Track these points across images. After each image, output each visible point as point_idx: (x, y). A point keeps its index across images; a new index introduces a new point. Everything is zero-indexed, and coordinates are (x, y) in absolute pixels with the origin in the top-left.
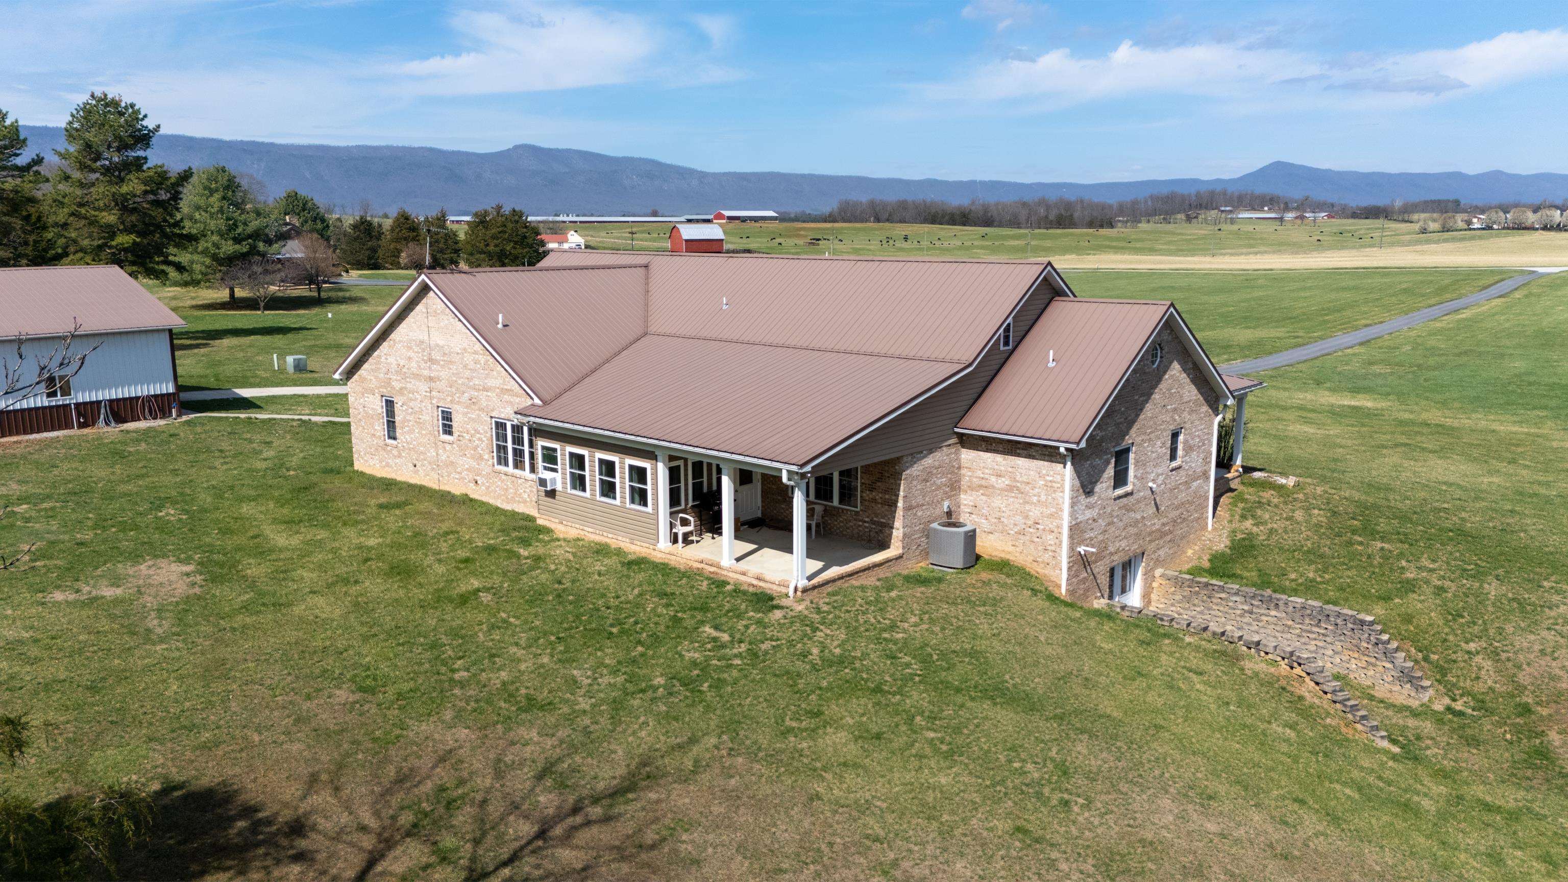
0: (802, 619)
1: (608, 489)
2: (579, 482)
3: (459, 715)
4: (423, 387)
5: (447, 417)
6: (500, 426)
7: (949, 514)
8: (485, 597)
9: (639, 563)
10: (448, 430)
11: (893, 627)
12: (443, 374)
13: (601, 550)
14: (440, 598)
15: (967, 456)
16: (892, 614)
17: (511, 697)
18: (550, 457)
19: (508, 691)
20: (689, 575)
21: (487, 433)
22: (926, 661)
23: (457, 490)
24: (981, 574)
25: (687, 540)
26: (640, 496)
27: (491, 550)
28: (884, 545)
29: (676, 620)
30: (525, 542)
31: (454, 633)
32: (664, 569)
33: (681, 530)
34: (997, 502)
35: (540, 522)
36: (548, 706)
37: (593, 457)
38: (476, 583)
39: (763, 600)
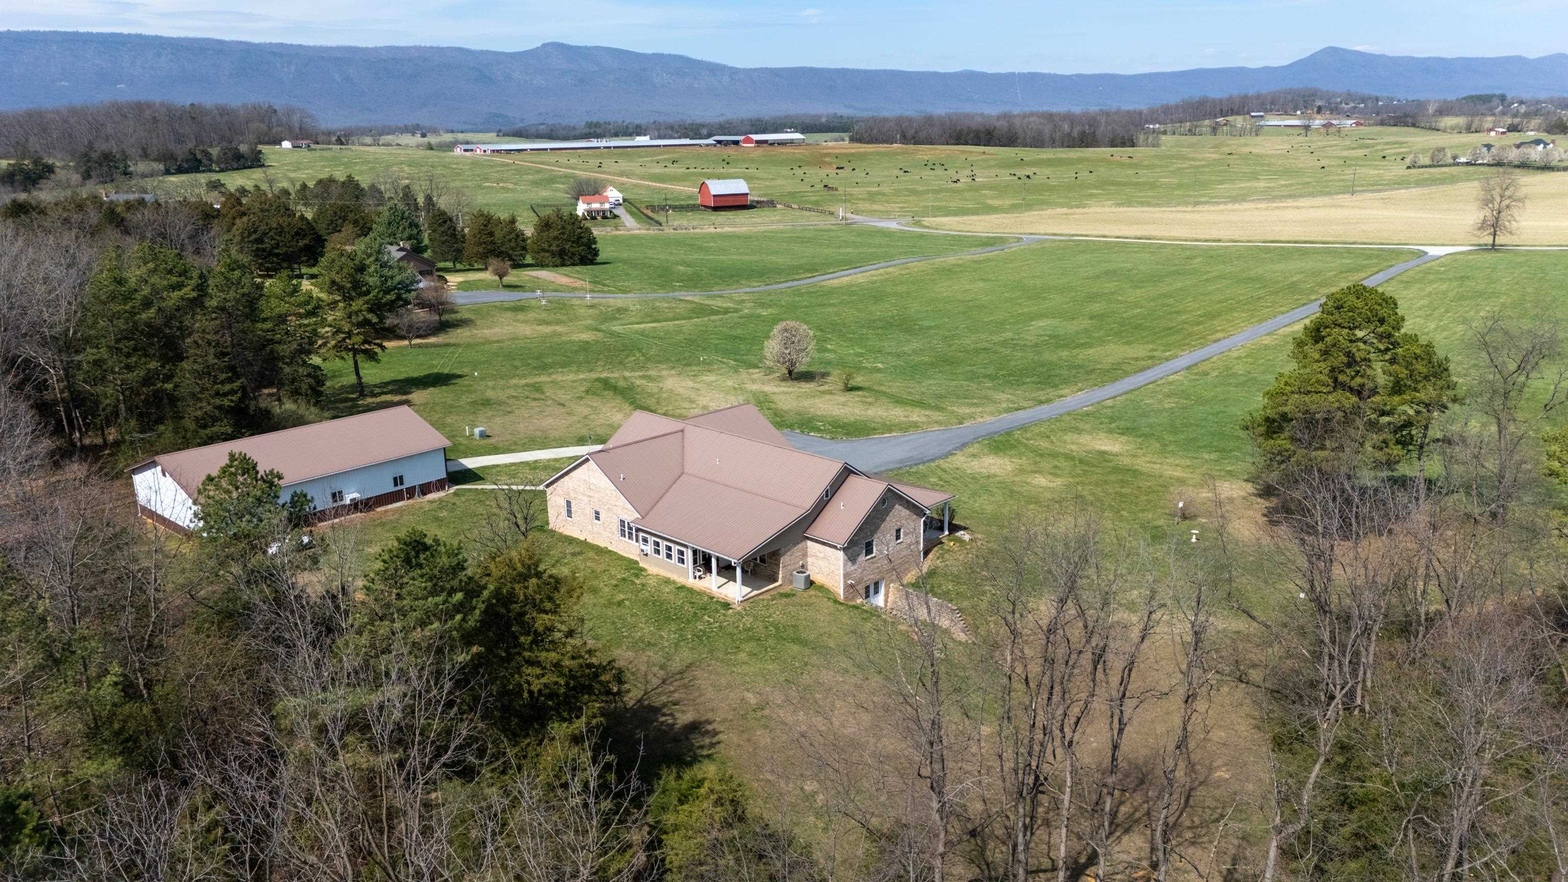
0: (739, 613)
1: (669, 556)
2: (657, 552)
3: (628, 647)
4: (586, 499)
5: (597, 513)
6: (622, 522)
7: (803, 566)
8: (627, 603)
9: (682, 588)
10: (598, 518)
11: (770, 616)
12: (596, 495)
13: (667, 581)
14: (610, 604)
15: (809, 543)
16: (771, 611)
17: (643, 642)
18: (645, 540)
19: (641, 639)
20: (701, 593)
21: (616, 526)
22: (777, 628)
23: (602, 545)
24: (812, 592)
25: (700, 578)
26: (682, 561)
27: (624, 579)
28: (775, 580)
29: (695, 613)
30: (637, 576)
31: (619, 618)
32: (691, 591)
33: (698, 574)
34: (820, 562)
35: (641, 565)
36: (655, 645)
37: (663, 544)
38: (622, 597)
39: (726, 605)
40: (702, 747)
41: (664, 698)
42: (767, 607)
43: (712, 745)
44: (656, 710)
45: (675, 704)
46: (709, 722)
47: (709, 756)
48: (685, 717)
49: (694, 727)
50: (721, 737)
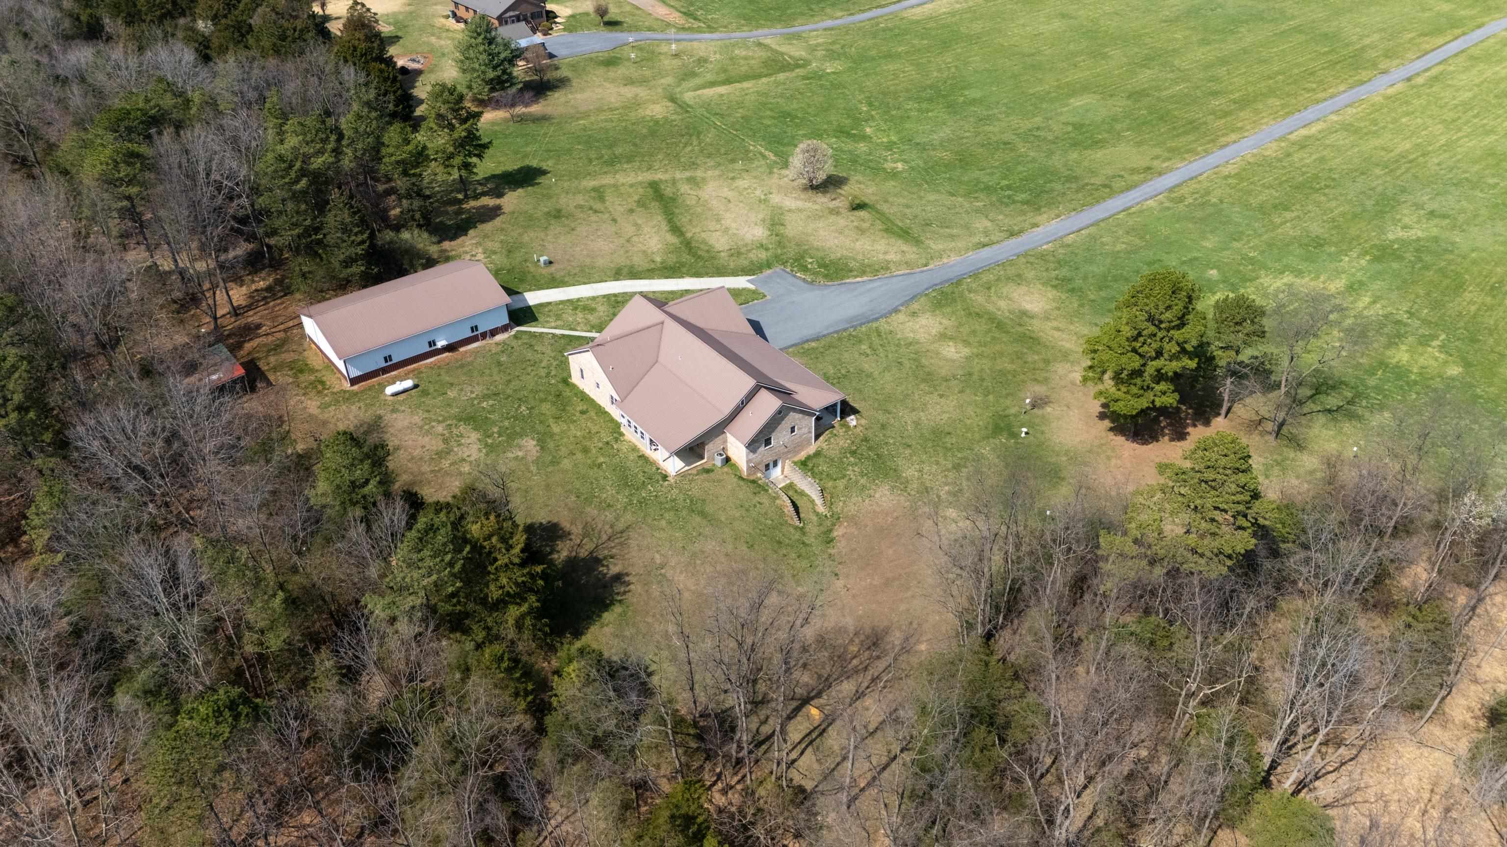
0: (671, 485)
4: (591, 373)
5: (598, 384)
7: (723, 449)
8: (604, 465)
9: (642, 457)
10: (598, 387)
11: (690, 490)
13: (634, 449)
15: (727, 436)
16: (693, 485)
17: (605, 502)
19: (605, 500)
20: (652, 464)
24: (728, 467)
27: (609, 442)
28: (703, 458)
29: (644, 482)
30: (618, 440)
31: (596, 479)
32: (647, 460)
34: (733, 448)
35: (621, 428)
36: (612, 506)
38: (602, 459)
39: (665, 477)
40: (618, 594)
41: (606, 552)
42: (691, 481)
43: (625, 593)
44: (598, 561)
45: (612, 557)
46: (627, 574)
47: (620, 601)
48: (615, 569)
49: (618, 578)
50: (632, 587)
